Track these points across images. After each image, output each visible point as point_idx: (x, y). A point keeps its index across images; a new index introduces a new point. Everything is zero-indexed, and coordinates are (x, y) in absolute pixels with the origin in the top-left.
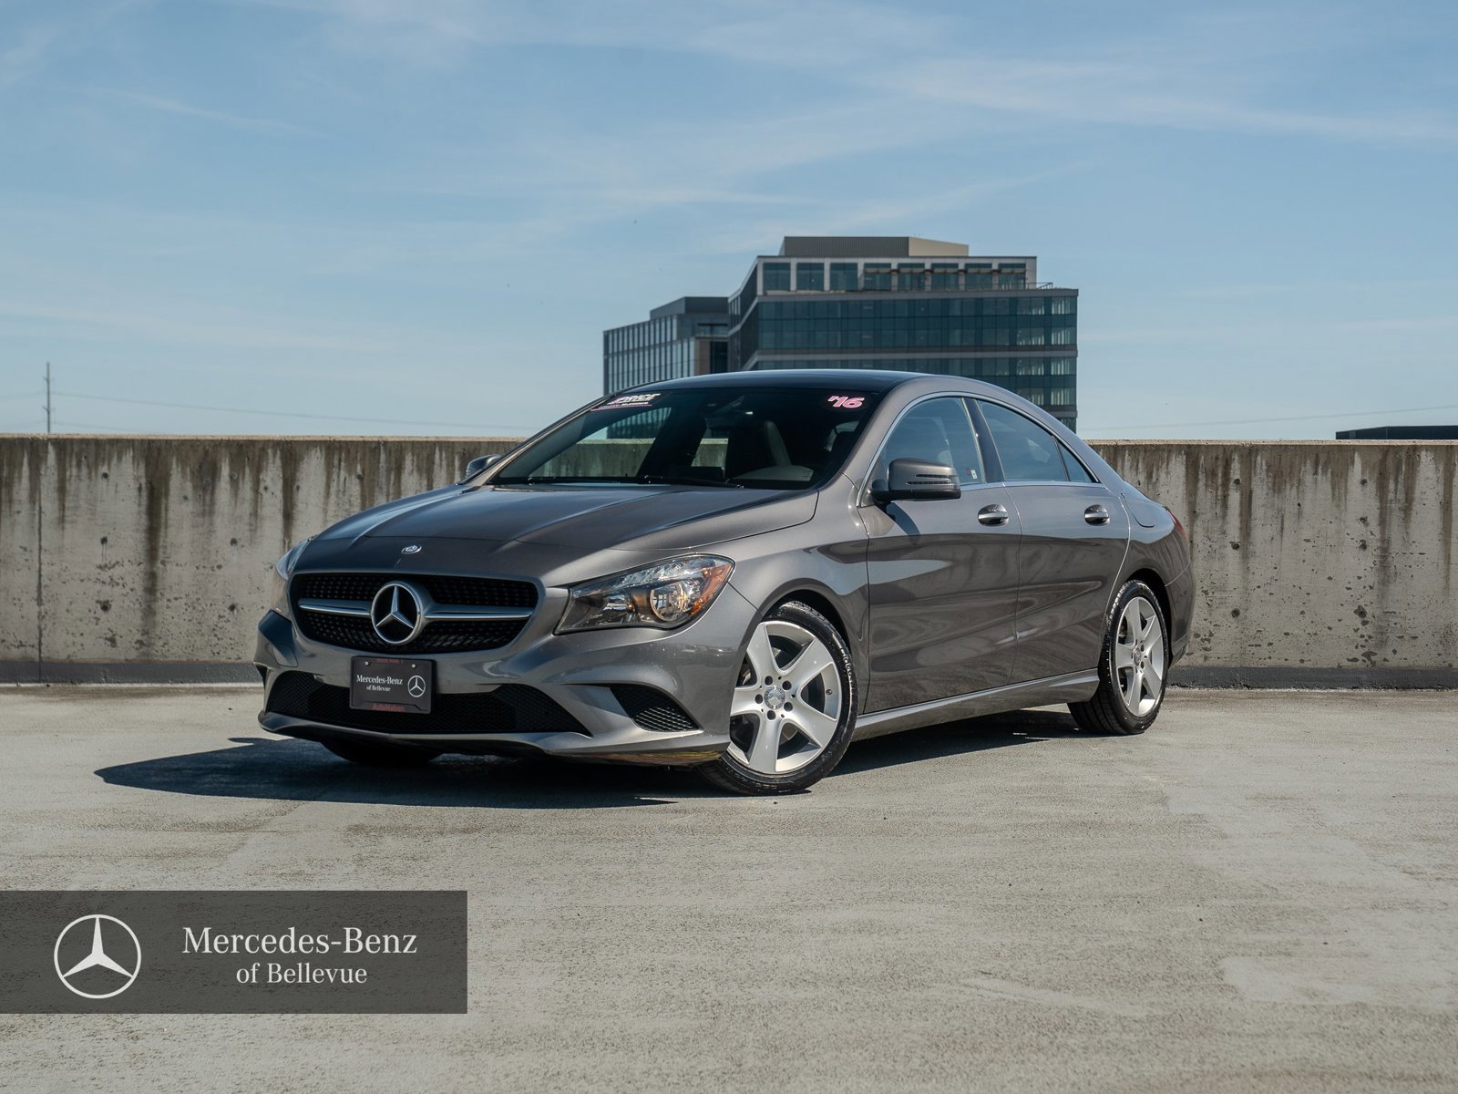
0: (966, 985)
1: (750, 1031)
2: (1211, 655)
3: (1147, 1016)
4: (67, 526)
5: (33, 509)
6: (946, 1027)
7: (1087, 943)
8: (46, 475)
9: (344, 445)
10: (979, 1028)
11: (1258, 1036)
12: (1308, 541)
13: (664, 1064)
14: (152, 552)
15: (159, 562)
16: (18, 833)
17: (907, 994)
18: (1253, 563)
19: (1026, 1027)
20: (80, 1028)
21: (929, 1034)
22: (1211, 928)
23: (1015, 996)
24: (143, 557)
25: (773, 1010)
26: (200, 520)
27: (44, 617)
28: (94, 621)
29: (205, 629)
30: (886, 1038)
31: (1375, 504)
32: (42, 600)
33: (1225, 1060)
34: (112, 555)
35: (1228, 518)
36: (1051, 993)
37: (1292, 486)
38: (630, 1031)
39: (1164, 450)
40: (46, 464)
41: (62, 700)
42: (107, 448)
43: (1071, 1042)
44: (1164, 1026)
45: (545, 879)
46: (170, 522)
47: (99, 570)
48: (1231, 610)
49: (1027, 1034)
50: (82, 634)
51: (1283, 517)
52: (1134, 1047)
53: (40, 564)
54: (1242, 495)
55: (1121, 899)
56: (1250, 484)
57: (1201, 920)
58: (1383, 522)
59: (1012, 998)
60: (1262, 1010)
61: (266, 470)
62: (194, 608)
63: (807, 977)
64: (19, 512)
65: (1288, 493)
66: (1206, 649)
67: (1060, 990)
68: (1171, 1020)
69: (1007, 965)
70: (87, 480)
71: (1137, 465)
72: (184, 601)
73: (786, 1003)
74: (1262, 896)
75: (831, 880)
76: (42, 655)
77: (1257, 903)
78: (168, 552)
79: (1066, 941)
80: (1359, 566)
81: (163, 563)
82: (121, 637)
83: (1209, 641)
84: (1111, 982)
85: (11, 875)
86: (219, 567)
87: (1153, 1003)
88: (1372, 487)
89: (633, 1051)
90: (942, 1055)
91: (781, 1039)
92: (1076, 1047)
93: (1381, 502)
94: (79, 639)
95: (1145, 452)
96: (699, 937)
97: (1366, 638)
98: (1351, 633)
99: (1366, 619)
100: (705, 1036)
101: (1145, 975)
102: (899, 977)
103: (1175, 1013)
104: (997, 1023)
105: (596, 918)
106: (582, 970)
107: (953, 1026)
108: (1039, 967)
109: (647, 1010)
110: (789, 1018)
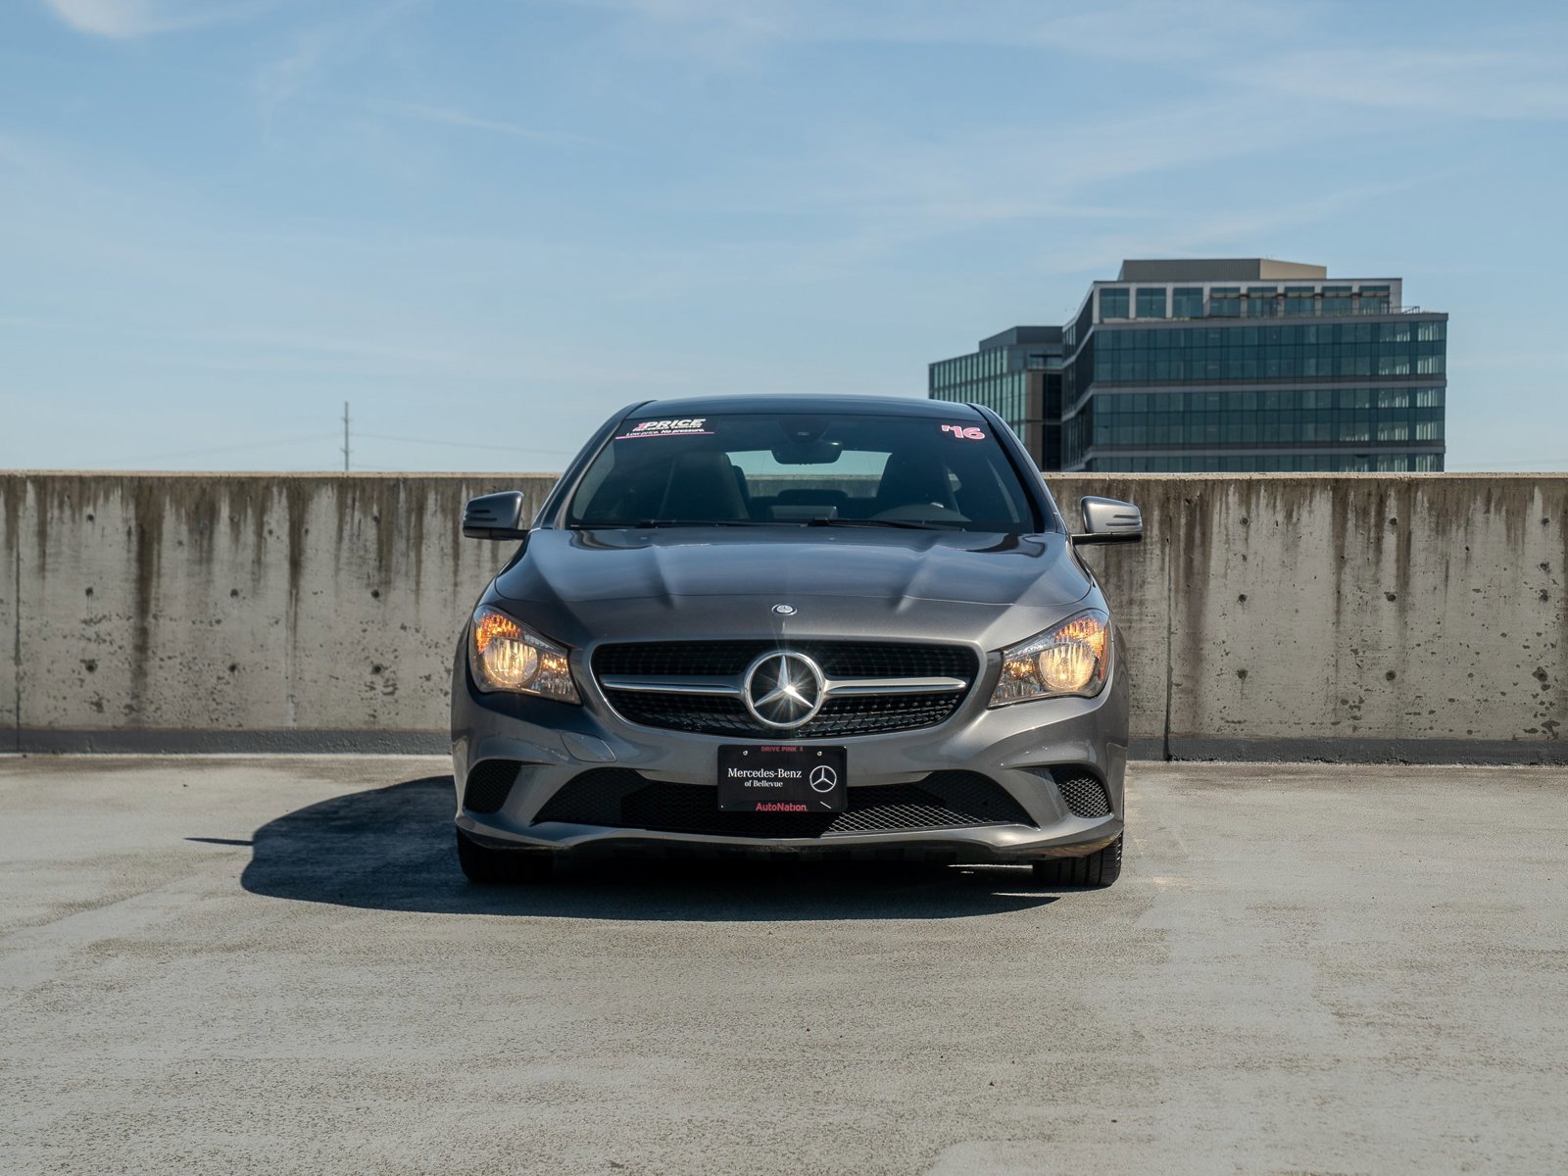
2: (1361, 725)
4: (48, 575)
5: (10, 555)
8: (24, 517)
9: (358, 482)
12: (1478, 591)
14: (143, 605)
15: (151, 615)
18: (1411, 617)
24: (132, 610)
26: (197, 568)
27: (22, 678)
28: (79, 683)
29: (202, 692)
31: (1558, 547)
32: (20, 659)
34: (99, 608)
35: (1381, 564)
37: (1459, 527)
39: (1306, 485)
40: (24, 505)
42: (93, 485)
46: (163, 571)
47: (84, 626)
48: (1385, 672)
50: (65, 698)
51: (1447, 562)
53: (18, 618)
54: (1399, 537)
56: (1409, 525)
58: (1566, 569)
61: (271, 511)
62: (190, 668)
65: (1454, 534)
66: (1355, 718)
70: (70, 523)
71: (1275, 503)
72: (179, 660)
76: (21, 722)
78: (161, 604)
80: (1539, 621)
81: (155, 617)
82: (108, 701)
83: (1359, 708)
86: (218, 622)
88: (1554, 527)
93: (1566, 543)
94: (61, 704)
97: (1547, 705)
98: (1529, 699)
99: (1546, 683)
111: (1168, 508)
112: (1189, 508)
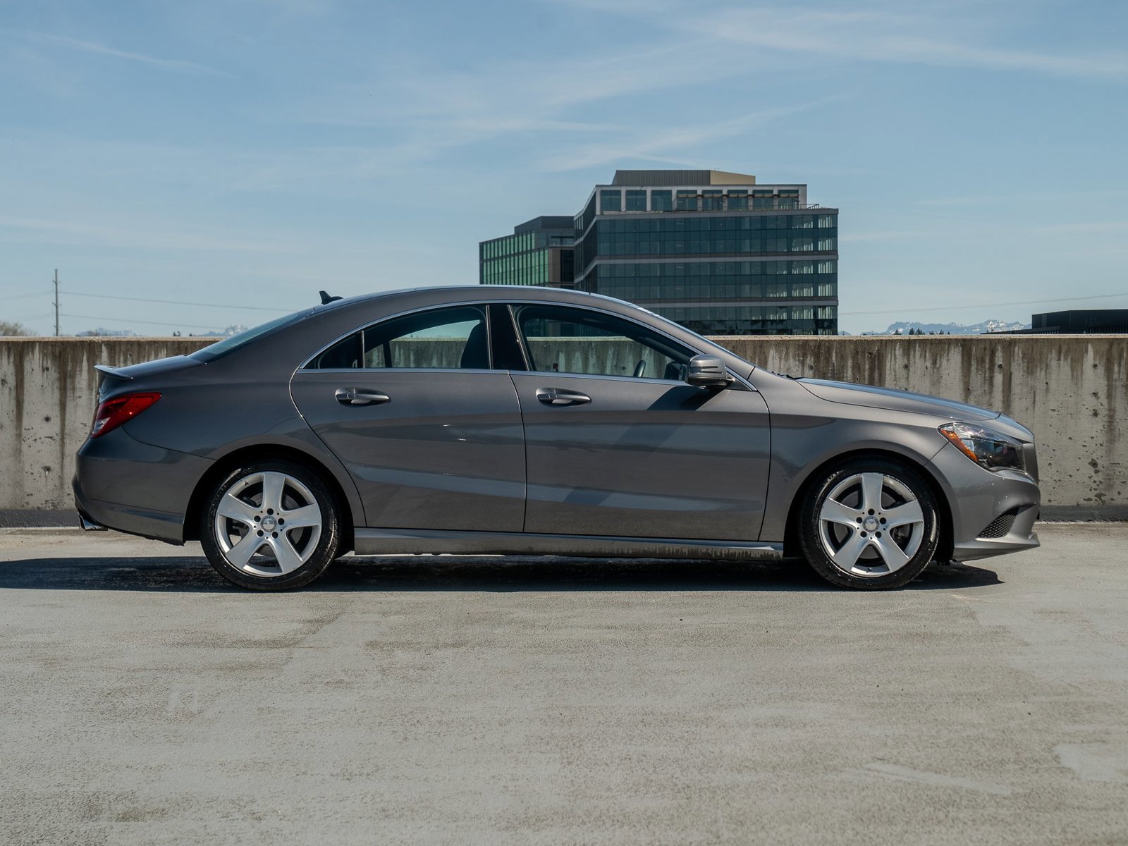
0: (869, 770)
1: (718, 808)
3: (1012, 793)
5: (91, 394)
6: (863, 804)
7: (949, 734)
10: (889, 805)
11: (1101, 809)
12: (1054, 410)
13: (661, 837)
16: (119, 651)
17: (826, 777)
19: (924, 804)
20: (215, 810)
21: (852, 810)
22: (1039, 721)
23: (908, 777)
25: (730, 791)
30: (822, 814)
31: (1103, 382)
33: (1082, 829)
35: (993, 394)
36: (935, 775)
37: (1041, 369)
38: (628, 810)
39: (945, 343)
42: (147, 347)
43: (961, 815)
44: (1027, 802)
45: (526, 685)
49: (927, 810)
51: (1035, 392)
52: (1010, 820)
54: (1004, 376)
55: (964, 697)
56: (1010, 368)
57: (1030, 714)
58: (1110, 396)
59: (906, 779)
60: (1097, 788)
63: (747, 764)
64: (80, 397)
65: (1038, 374)
67: (940, 773)
68: (1031, 797)
69: (895, 752)
71: (925, 355)
73: (738, 786)
74: (1069, 693)
75: (742, 683)
77: (1067, 699)
79: (933, 733)
80: (1092, 429)
84: (977, 766)
85: (124, 685)
87: (1013, 783)
88: (1101, 370)
89: (634, 826)
90: (868, 827)
91: (743, 815)
92: (966, 820)
93: (1108, 380)
95: (931, 344)
96: (657, 731)
97: (1098, 483)
98: (1086, 479)
99: (1097, 469)
100: (685, 813)
101: (1000, 760)
102: (817, 763)
103: (1032, 791)
104: (901, 800)
105: (575, 717)
106: (577, 760)
107: (869, 803)
108: (919, 754)
109: (636, 792)
110: (744, 798)
111: (857, 358)
112: (871, 358)
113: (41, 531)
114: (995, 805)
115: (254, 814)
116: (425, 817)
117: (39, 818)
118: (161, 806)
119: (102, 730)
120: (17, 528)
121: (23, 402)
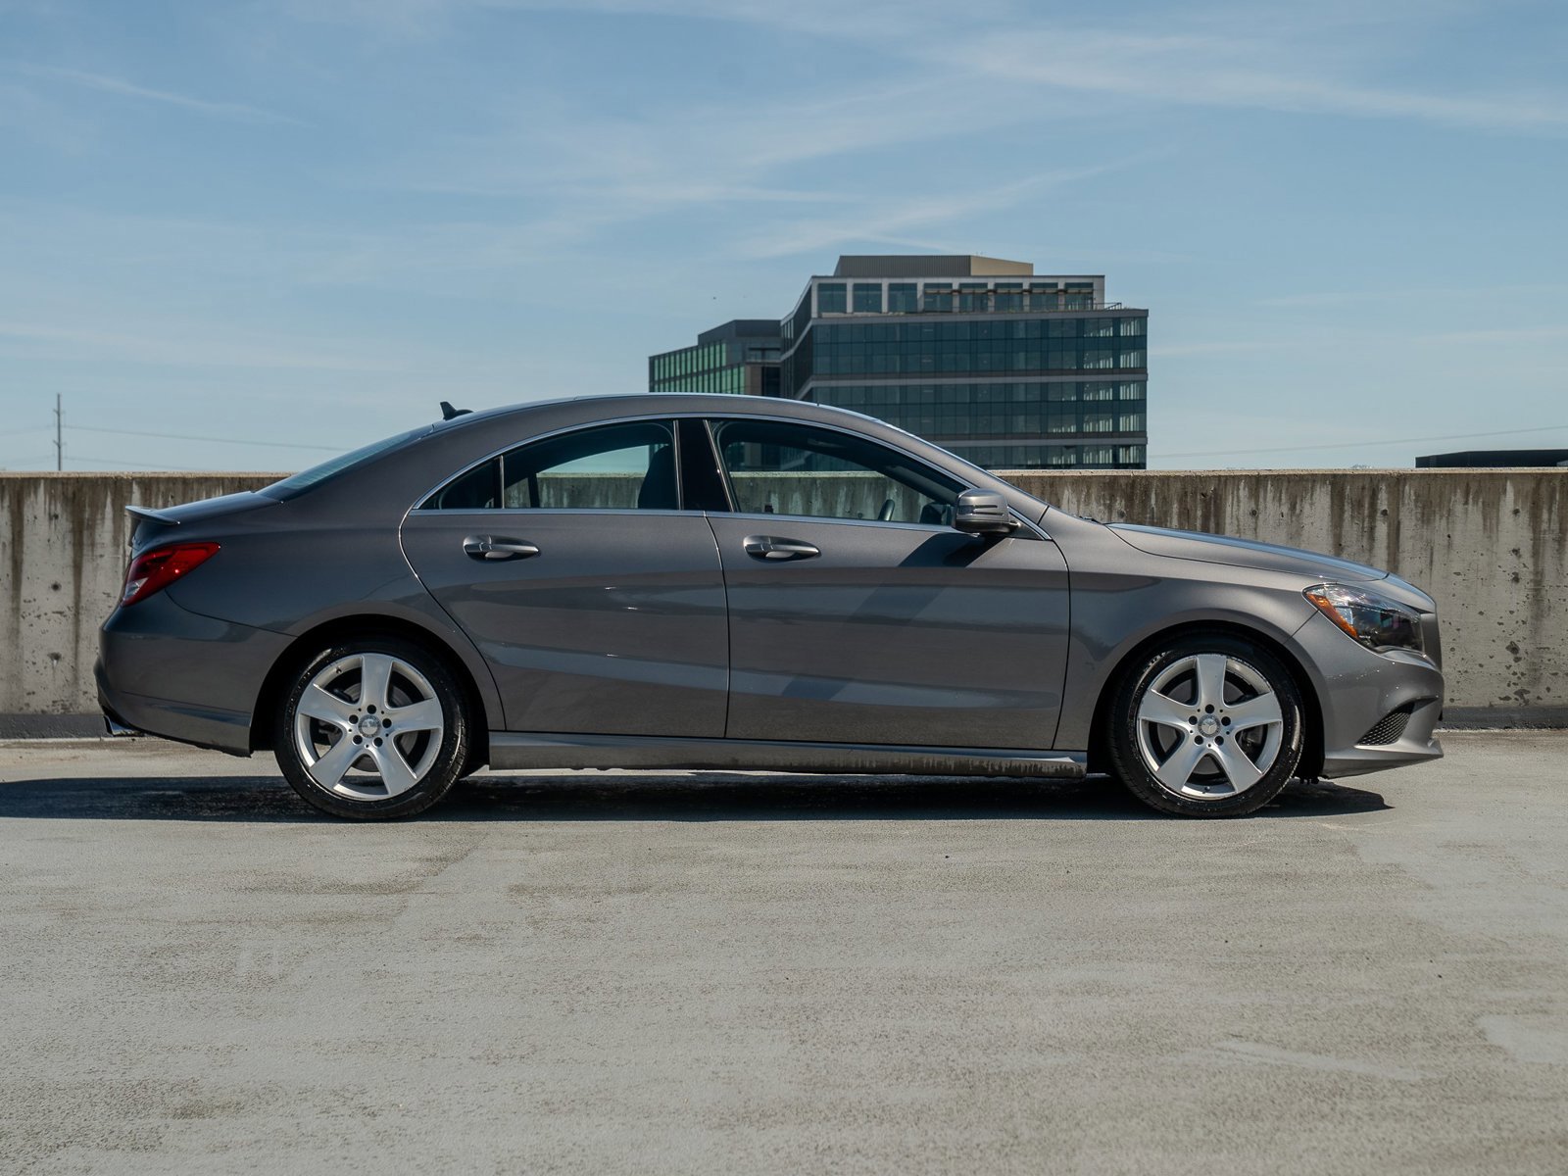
0: (1221, 1049)
1: (1013, 1100)
3: (1422, 1079)
5: (117, 552)
6: (1216, 1094)
7: (1330, 1003)
10: (1252, 1094)
11: (1547, 1100)
12: (1458, 574)
13: (937, 1138)
16: (164, 898)
17: (1162, 1059)
19: (1300, 1092)
20: (310, 1104)
21: (1201, 1102)
22: (1453, 985)
23: (1276, 1059)
25: (1029, 1077)
30: (1159, 1107)
31: (1527, 535)
33: (1522, 1126)
35: (1374, 550)
36: (1313, 1057)
37: (1441, 517)
38: (888, 1102)
39: (1307, 480)
41: (154, 755)
42: (195, 487)
43: (1353, 1108)
44: (1443, 1090)
45: (737, 941)
49: (1304, 1100)
51: (1432, 549)
52: (1422, 1113)
54: (1389, 526)
55: (1348, 955)
56: (1398, 515)
57: (1440, 977)
58: (1536, 554)
59: (1273, 1062)
60: (1540, 1073)
63: (1051, 1043)
64: (101, 556)
65: (1437, 524)
67: (1320, 1053)
68: (1449, 1083)
69: (1256, 1027)
71: (1280, 496)
73: (1040, 1071)
74: (1493, 950)
75: (1037, 938)
77: (1492, 958)
79: (1308, 1001)
80: (1512, 600)
84: (1371, 1044)
85: (175, 943)
87: (1423, 1066)
88: (1524, 517)
89: (898, 1123)
90: (1224, 1124)
91: (1048, 1108)
92: (1360, 1114)
93: (1534, 532)
95: (1289, 482)
96: (922, 1001)
97: (1519, 675)
98: (1502, 670)
99: (1518, 655)
100: (968, 1106)
101: (1403, 1036)
102: (1148, 1041)
103: (1450, 1076)
104: (1268, 1089)
105: (807, 982)
106: (813, 1038)
107: (1223, 1093)
108: (1289, 1029)
109: (897, 1079)
110: (1049, 1087)
111: (1186, 501)
112: (1205, 501)
113: (47, 743)
114: (1399, 1094)
115: (365, 1108)
116: (605, 1112)
117: (64, 1115)
118: (235, 1099)
119: (147, 1000)
120: (13, 740)
121: (21, 563)
